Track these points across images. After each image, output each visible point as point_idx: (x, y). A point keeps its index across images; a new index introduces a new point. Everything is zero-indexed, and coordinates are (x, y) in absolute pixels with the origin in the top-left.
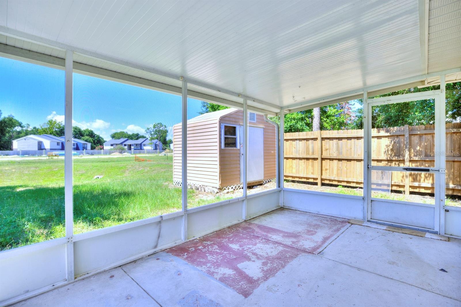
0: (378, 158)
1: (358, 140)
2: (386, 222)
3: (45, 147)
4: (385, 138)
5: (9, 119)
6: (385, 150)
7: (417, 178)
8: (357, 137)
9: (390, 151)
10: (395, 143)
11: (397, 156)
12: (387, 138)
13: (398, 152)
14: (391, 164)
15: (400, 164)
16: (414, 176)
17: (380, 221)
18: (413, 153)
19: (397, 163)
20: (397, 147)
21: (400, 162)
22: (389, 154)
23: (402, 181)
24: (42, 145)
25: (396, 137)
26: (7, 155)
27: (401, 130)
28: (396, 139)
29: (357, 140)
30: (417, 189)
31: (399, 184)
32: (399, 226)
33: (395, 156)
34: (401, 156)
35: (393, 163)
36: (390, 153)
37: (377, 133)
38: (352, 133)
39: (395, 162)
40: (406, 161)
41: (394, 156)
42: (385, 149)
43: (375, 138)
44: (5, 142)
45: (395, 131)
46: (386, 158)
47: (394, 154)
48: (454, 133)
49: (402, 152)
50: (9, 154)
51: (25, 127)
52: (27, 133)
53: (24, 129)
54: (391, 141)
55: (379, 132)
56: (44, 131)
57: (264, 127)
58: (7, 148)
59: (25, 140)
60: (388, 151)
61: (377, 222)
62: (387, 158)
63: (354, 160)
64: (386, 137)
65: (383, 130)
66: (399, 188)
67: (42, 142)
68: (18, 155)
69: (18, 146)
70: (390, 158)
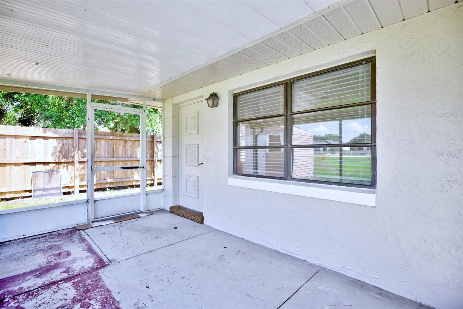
0: (45, 160)
1: (17, 140)
2: (108, 217)
4: (53, 140)
6: (52, 152)
7: (84, 177)
8: (15, 136)
9: (59, 152)
10: (64, 145)
11: (66, 158)
12: (55, 140)
13: (67, 154)
14: (59, 166)
15: (68, 165)
16: (82, 177)
17: (103, 218)
18: (80, 155)
19: (66, 165)
20: (65, 149)
21: (69, 163)
22: (57, 156)
23: (70, 182)
25: (64, 139)
27: (69, 133)
28: (64, 141)
29: (15, 139)
30: (84, 187)
31: (68, 186)
32: (118, 216)
33: (64, 157)
34: (69, 158)
35: (61, 165)
36: (58, 154)
37: (42, 132)
38: (6, 129)
39: (63, 164)
40: (75, 162)
41: (62, 158)
42: (53, 150)
43: (40, 138)
45: (64, 133)
46: (54, 160)
47: (63, 156)
48: (110, 139)
49: (70, 154)
54: (59, 143)
55: (45, 132)
60: (56, 152)
61: (100, 220)
62: (56, 160)
63: (10, 164)
64: (54, 138)
65: (51, 131)
66: (68, 189)
70: (58, 160)
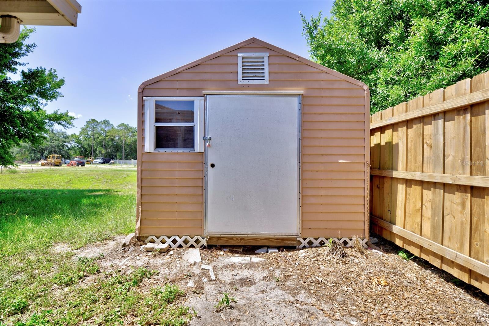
57: (302, 92)
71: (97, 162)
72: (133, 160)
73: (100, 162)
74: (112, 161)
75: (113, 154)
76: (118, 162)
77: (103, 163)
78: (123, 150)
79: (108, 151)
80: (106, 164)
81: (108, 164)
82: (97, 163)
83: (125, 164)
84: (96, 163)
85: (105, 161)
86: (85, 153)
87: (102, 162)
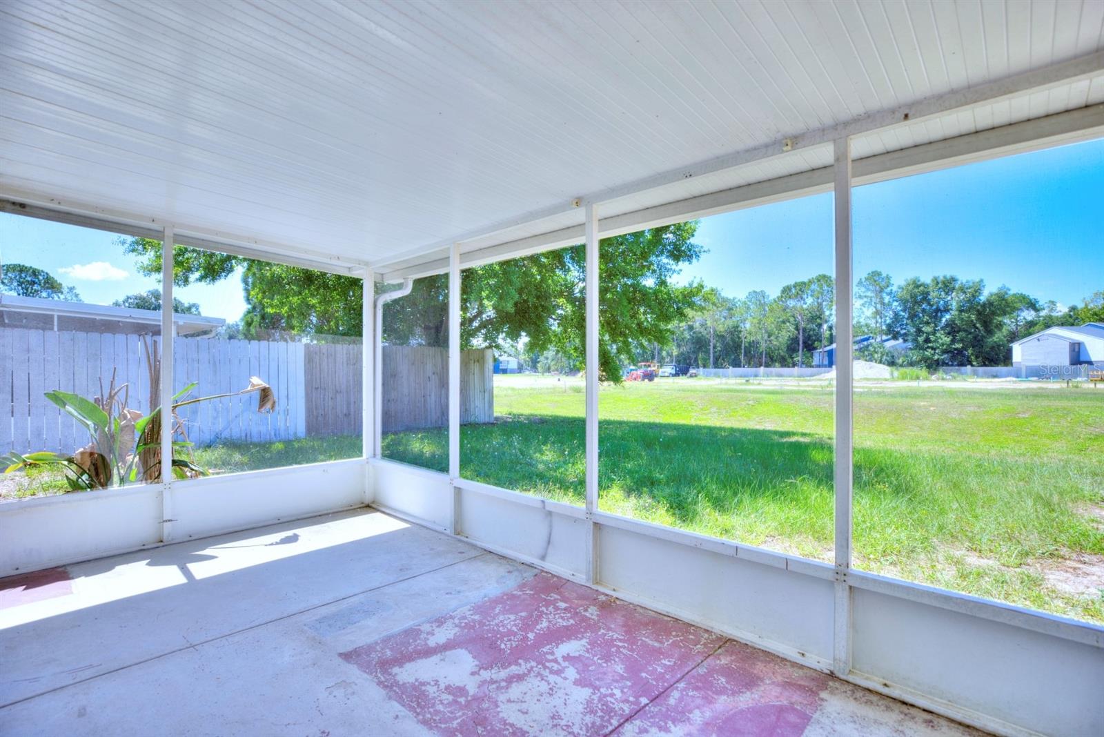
3: (1089, 356)
5: (999, 297)
24: (1081, 351)
26: (995, 376)
44: (992, 348)
50: (998, 374)
51: (1044, 309)
52: (1049, 323)
53: (1043, 313)
56: (1093, 315)
58: (997, 360)
59: (1039, 340)
67: (1083, 343)
68: (1018, 377)
69: (1023, 355)
71: (665, 372)
72: (731, 367)
73: (671, 373)
74: (692, 371)
75: (691, 356)
76: (701, 373)
77: (677, 374)
78: (711, 348)
79: (681, 350)
80: (681, 377)
81: (684, 377)
82: (667, 374)
83: (717, 375)
84: (663, 374)
85: (680, 370)
86: (643, 357)
87: (674, 372)
